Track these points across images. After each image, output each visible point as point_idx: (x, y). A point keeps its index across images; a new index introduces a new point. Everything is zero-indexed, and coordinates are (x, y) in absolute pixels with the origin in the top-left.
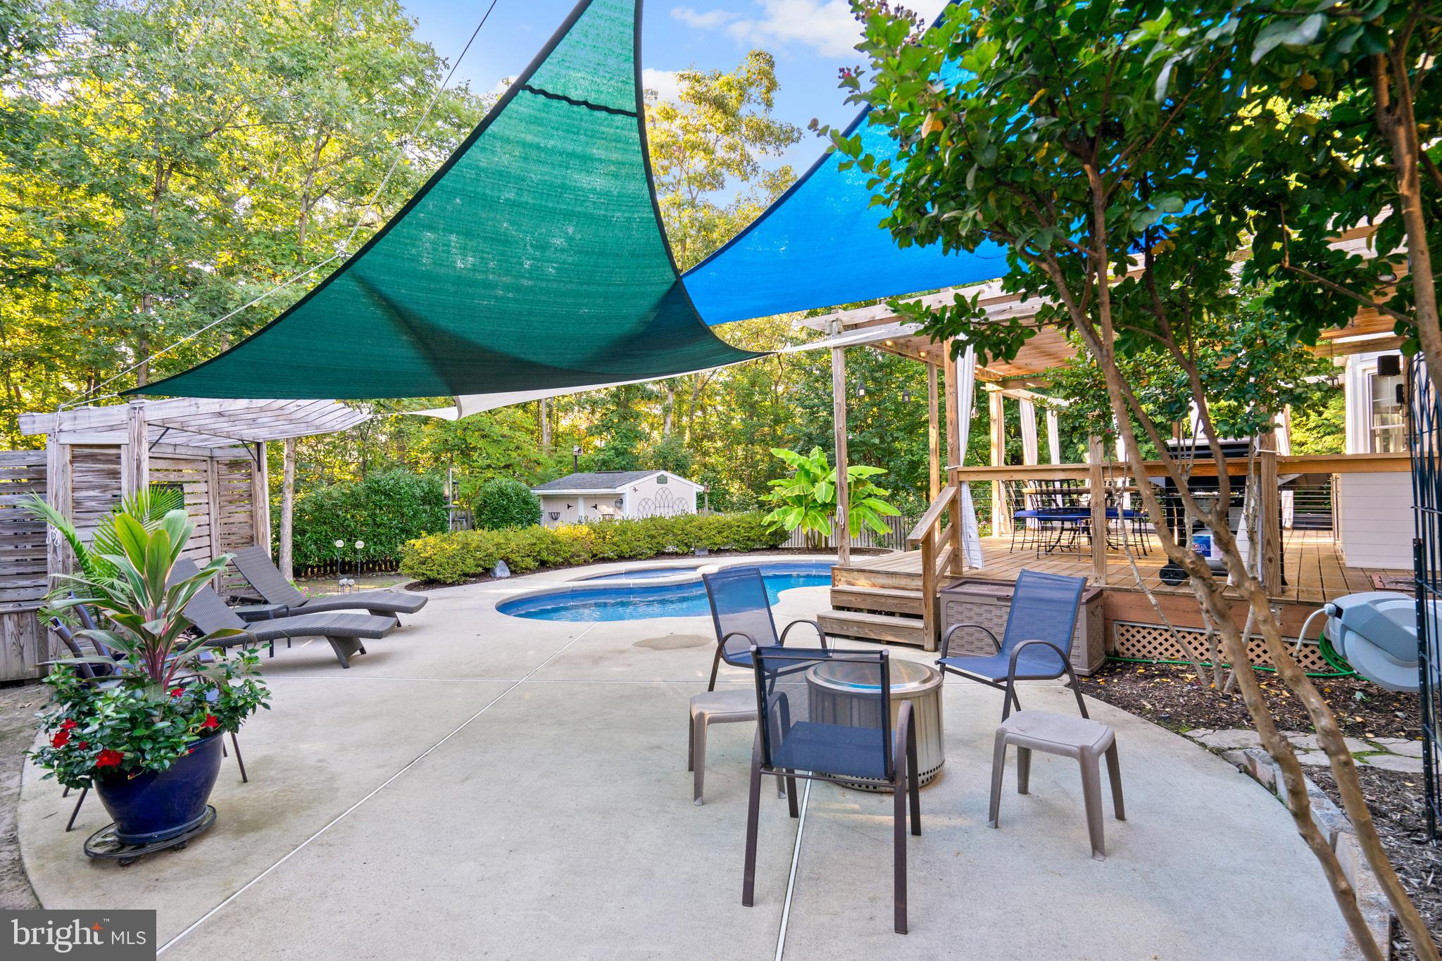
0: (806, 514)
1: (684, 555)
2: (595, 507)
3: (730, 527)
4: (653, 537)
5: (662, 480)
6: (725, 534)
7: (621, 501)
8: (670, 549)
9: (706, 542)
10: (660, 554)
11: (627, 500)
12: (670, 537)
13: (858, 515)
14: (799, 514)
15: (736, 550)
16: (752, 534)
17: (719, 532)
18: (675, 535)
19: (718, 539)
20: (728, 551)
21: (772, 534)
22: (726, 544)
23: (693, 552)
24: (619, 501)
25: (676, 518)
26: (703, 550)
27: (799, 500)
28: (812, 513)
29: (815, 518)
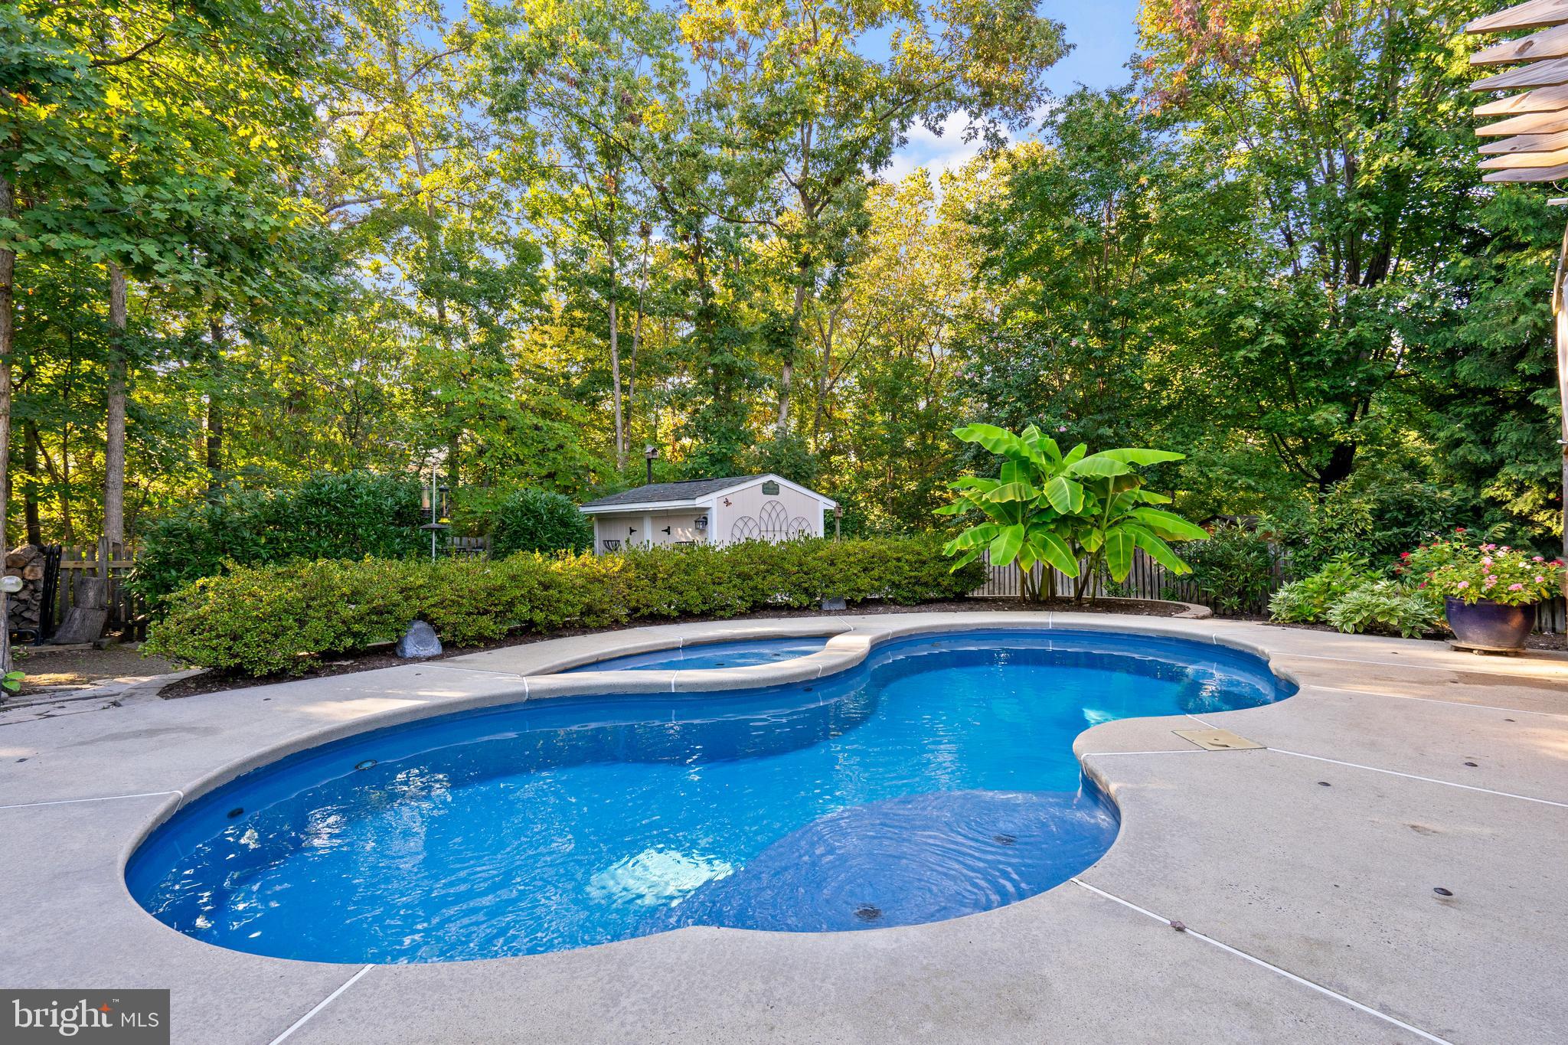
0: (1026, 539)
1: (801, 610)
2: (668, 531)
3: (884, 560)
4: (745, 577)
5: (770, 489)
6: (876, 573)
7: (705, 521)
8: (780, 598)
9: (842, 587)
10: (759, 608)
11: (714, 519)
12: (776, 578)
13: (1126, 538)
14: (1015, 535)
15: (894, 601)
16: (923, 573)
17: (865, 570)
18: (786, 574)
19: (864, 582)
20: (879, 602)
21: (959, 573)
22: (878, 590)
23: (819, 605)
24: (701, 519)
25: (790, 545)
26: (837, 600)
27: (1009, 513)
28: (1038, 535)
29: (1044, 545)
